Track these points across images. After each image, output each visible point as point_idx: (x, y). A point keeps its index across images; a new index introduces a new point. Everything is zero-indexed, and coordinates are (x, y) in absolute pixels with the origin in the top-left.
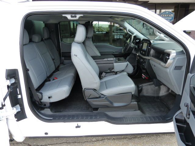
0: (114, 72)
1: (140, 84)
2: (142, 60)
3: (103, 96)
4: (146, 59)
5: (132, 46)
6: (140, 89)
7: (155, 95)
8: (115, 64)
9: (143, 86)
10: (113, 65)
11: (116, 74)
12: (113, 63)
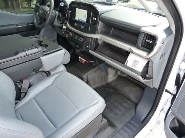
0: (43, 71)
2: (83, 40)
4: (92, 38)
8: (43, 58)
9: (87, 76)
10: (41, 60)
11: (48, 76)
12: (40, 58)
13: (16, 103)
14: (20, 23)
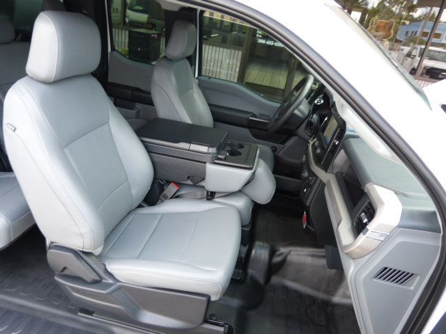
1: (285, 246)
3: (111, 281)
4: (317, 177)
5: (300, 111)
6: (277, 259)
7: (321, 295)
8: (210, 168)
9: (289, 253)
10: (205, 168)
11: (208, 199)
12: (205, 163)
13: (140, 206)
14: (260, 114)
